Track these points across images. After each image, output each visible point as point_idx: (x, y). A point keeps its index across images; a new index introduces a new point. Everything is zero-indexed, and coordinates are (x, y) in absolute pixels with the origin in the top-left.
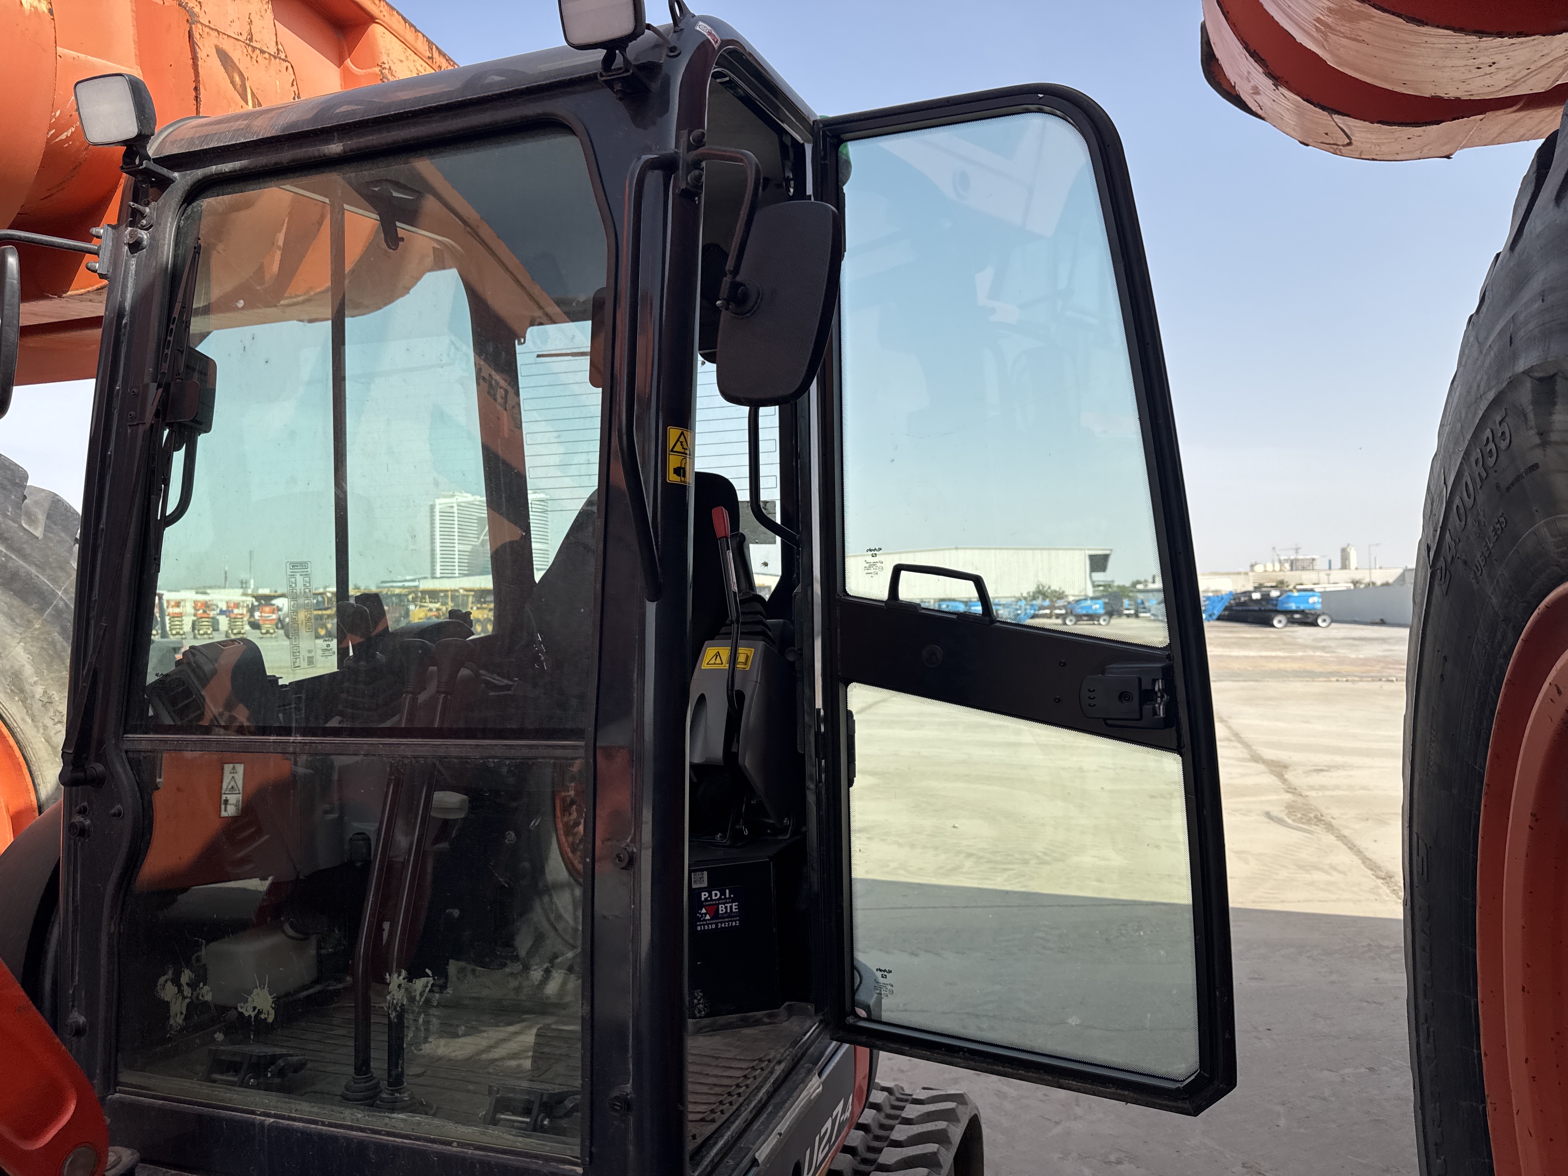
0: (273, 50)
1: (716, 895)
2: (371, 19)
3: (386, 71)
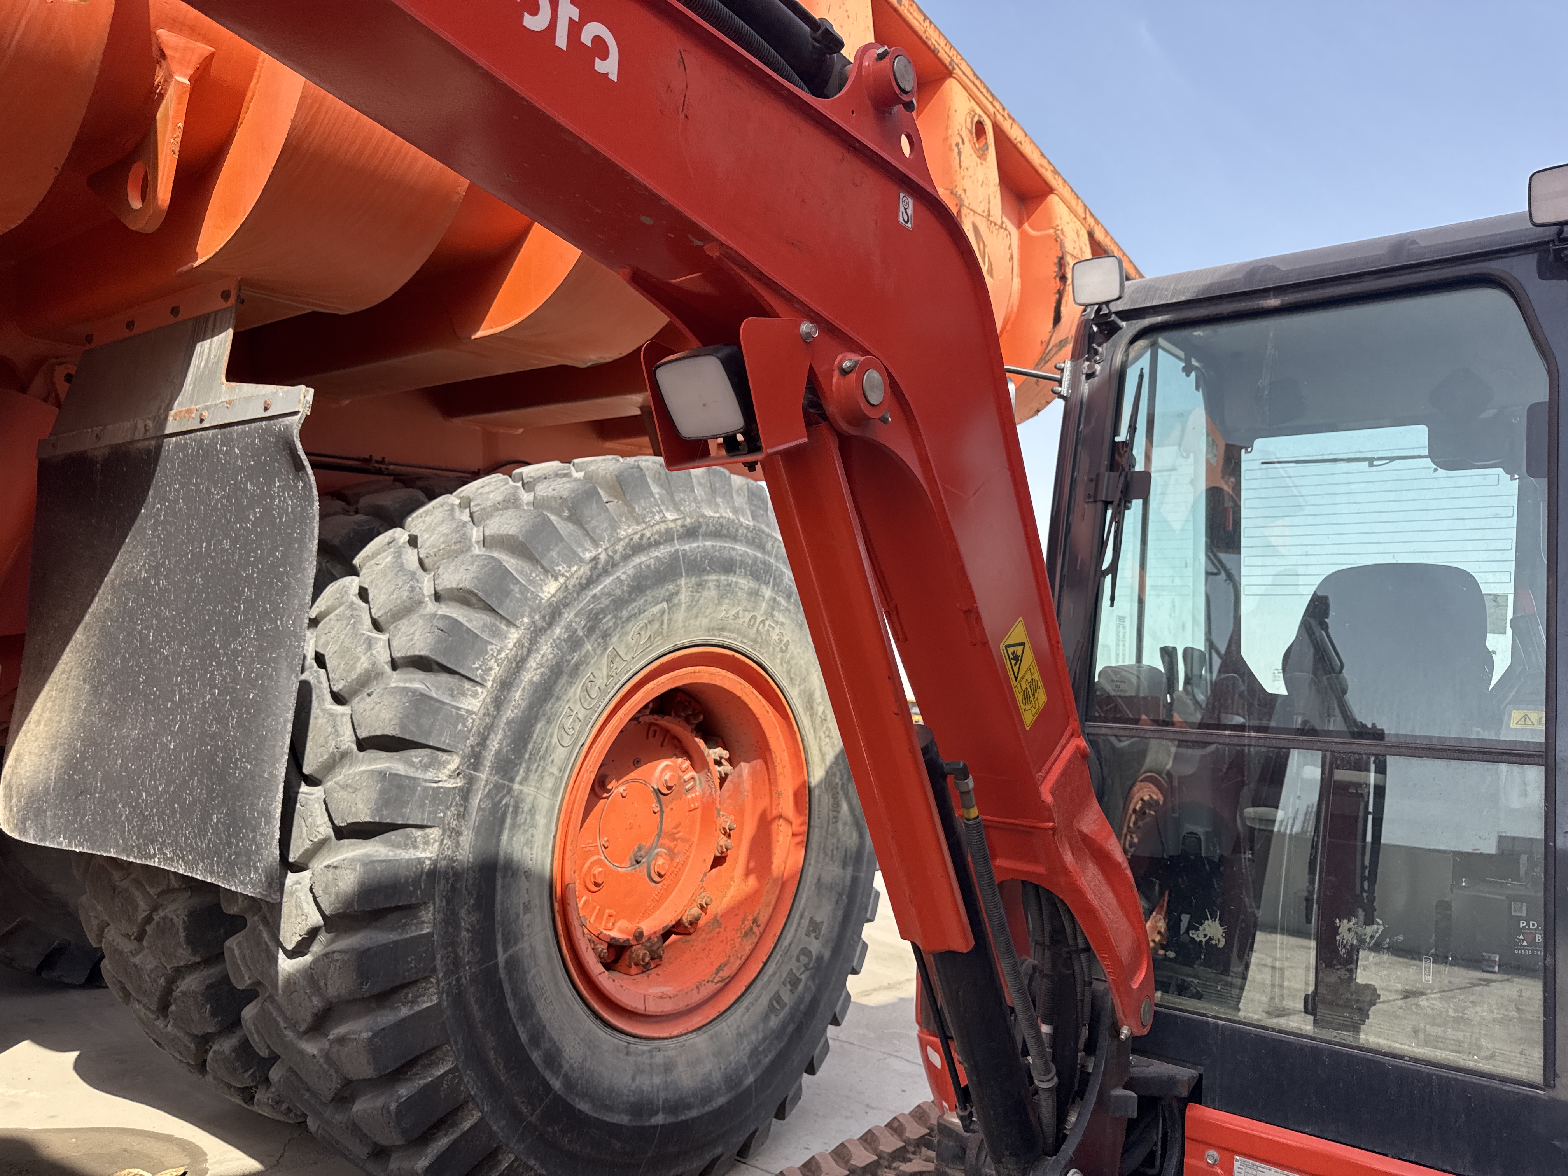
0: (999, 223)
1: (1533, 925)
2: (1050, 190)
3: (1059, 232)
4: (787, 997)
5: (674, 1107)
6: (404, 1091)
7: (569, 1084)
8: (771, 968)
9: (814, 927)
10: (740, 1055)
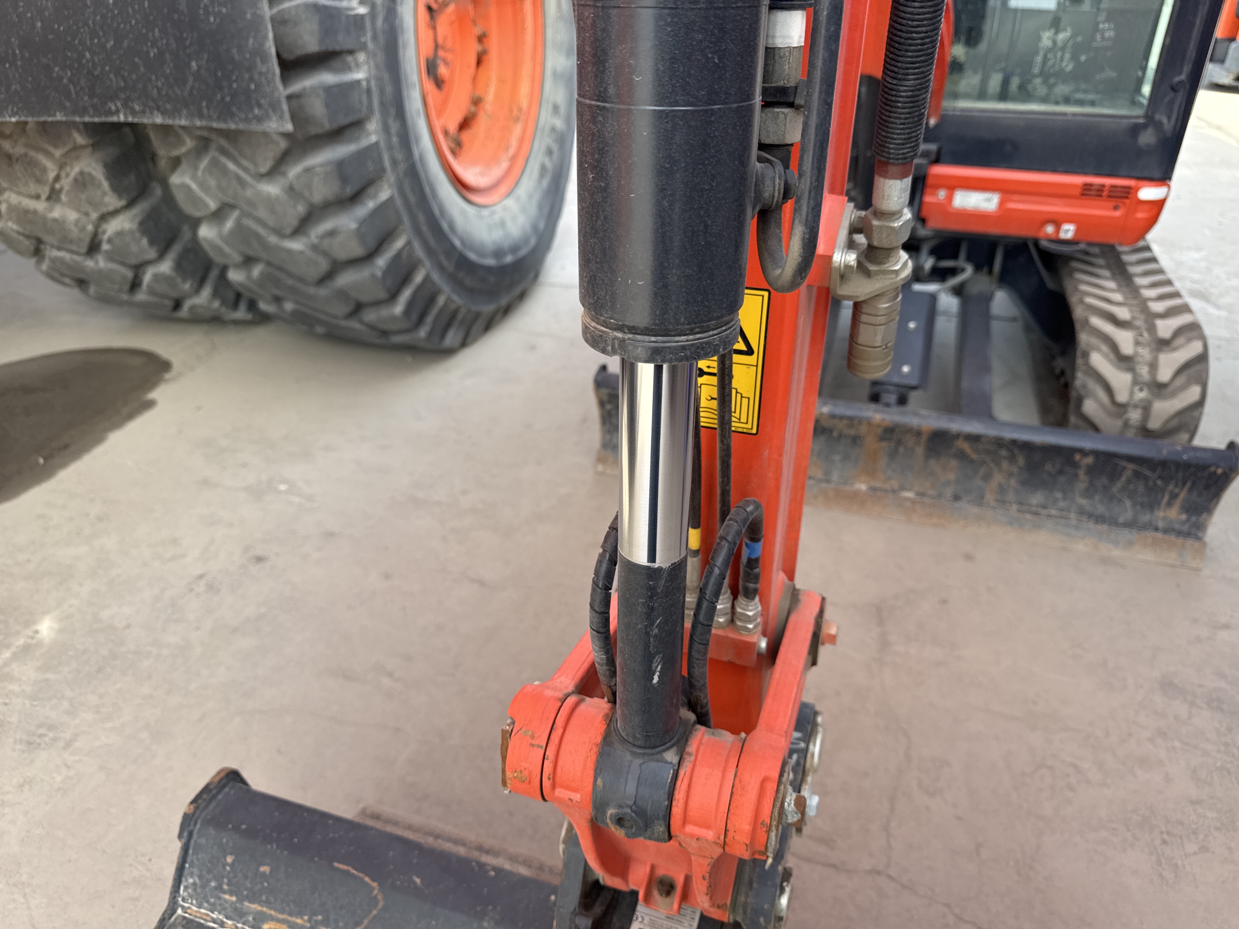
4: (549, 164)
5: (514, 249)
6: (381, 262)
7: (463, 242)
8: (536, 144)
9: (556, 109)
10: (533, 210)
